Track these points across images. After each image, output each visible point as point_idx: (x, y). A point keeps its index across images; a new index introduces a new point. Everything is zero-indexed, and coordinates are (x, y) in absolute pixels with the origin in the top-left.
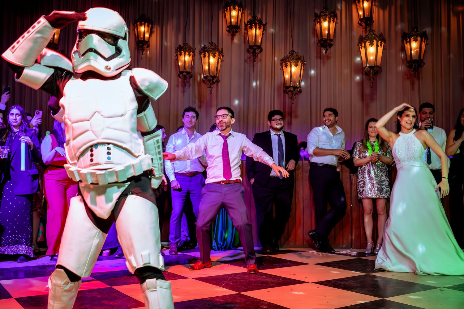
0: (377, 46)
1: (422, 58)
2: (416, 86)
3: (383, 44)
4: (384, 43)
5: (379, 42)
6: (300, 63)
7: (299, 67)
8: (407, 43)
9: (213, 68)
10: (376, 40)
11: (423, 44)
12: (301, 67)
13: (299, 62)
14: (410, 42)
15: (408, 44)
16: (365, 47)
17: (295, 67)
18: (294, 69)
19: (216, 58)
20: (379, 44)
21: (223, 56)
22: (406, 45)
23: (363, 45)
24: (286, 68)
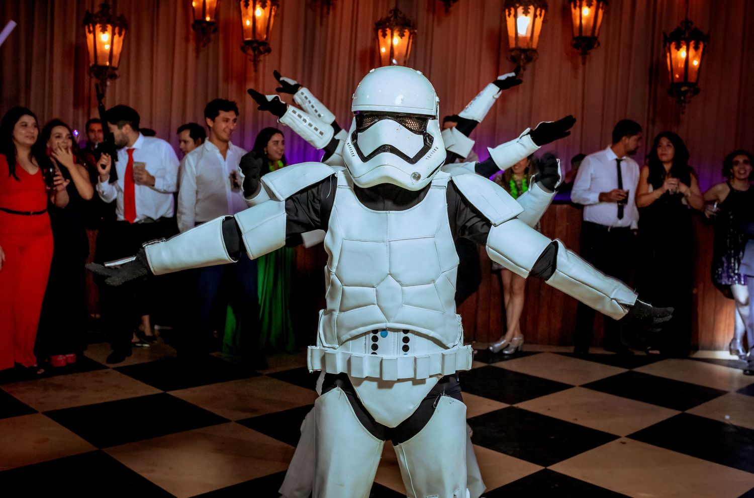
0: (535, 16)
1: (596, 35)
2: (580, 72)
3: (543, 14)
4: (546, 11)
5: (539, 10)
6: (407, 33)
7: (406, 39)
8: (575, 8)
9: (260, 25)
10: (534, 6)
11: (600, 12)
12: (409, 38)
13: (406, 30)
14: (580, 7)
15: (578, 9)
16: (516, 16)
17: (399, 38)
18: (397, 41)
19: (267, 9)
20: (538, 13)
21: (278, 7)
22: (573, 10)
23: (513, 12)
24: (385, 38)
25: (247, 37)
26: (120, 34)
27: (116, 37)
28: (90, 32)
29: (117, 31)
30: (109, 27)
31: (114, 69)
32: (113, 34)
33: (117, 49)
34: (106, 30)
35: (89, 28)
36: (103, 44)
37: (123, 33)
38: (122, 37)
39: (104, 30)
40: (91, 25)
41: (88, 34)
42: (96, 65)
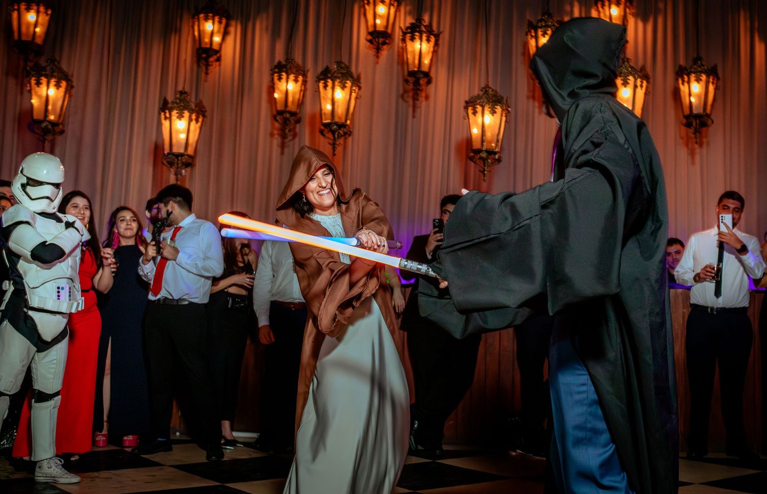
9: (340, 110)
19: (347, 90)
25: (325, 120)
26: (197, 121)
27: (193, 123)
28: (166, 118)
29: (194, 117)
30: (186, 114)
31: (189, 156)
32: (190, 120)
33: (193, 138)
34: (183, 117)
35: (165, 115)
36: (178, 132)
37: (200, 120)
38: (199, 124)
39: (180, 117)
40: (167, 111)
41: (163, 121)
42: (171, 153)
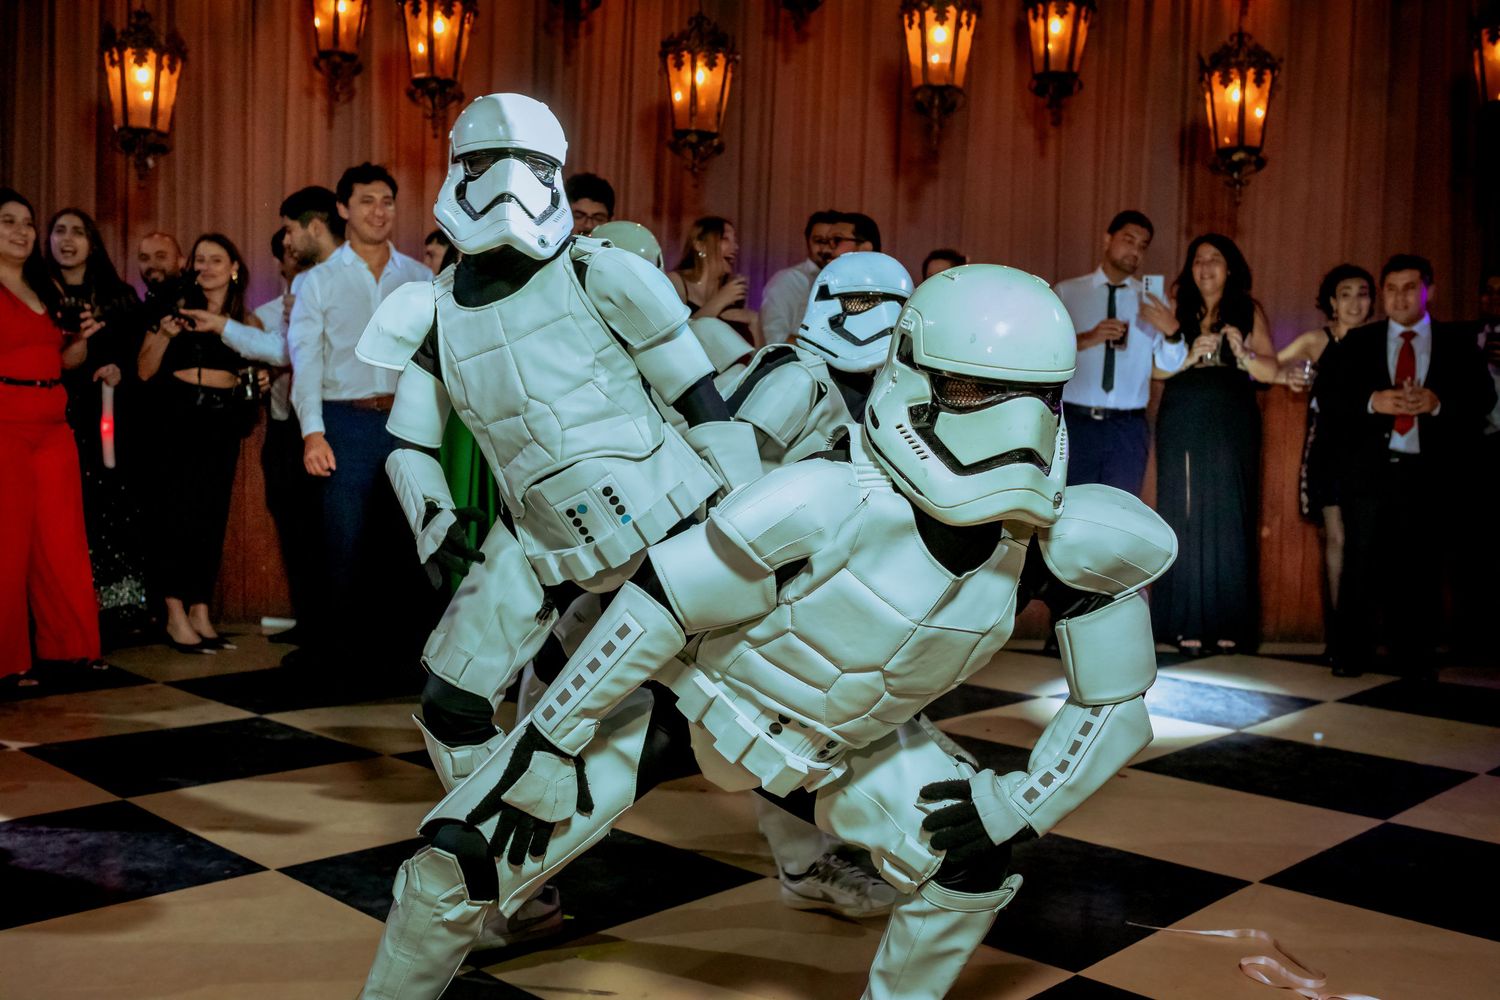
6: (721, 61)
7: (719, 71)
9: (443, 53)
13: (721, 56)
17: (707, 70)
18: (704, 76)
19: (456, 19)
21: (476, 15)
24: (680, 69)
25: (418, 72)
26: (172, 70)
27: (165, 73)
28: (113, 63)
29: (165, 60)
30: (152, 56)
31: (161, 134)
32: (159, 68)
33: (167, 99)
34: (146, 61)
35: (111, 55)
36: (139, 89)
37: (179, 67)
38: (176, 75)
39: (140, 60)
40: (115, 50)
41: (109, 68)
42: (126, 127)
